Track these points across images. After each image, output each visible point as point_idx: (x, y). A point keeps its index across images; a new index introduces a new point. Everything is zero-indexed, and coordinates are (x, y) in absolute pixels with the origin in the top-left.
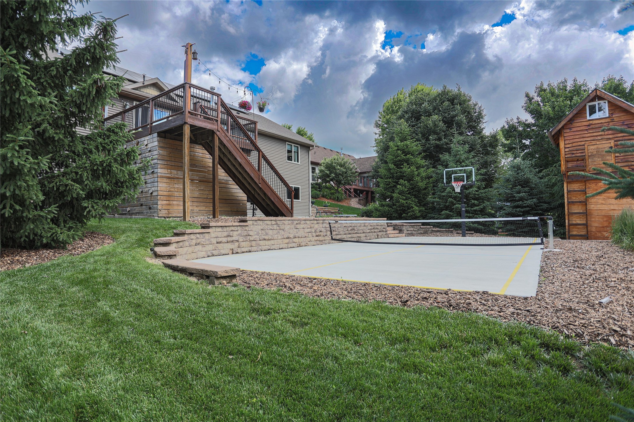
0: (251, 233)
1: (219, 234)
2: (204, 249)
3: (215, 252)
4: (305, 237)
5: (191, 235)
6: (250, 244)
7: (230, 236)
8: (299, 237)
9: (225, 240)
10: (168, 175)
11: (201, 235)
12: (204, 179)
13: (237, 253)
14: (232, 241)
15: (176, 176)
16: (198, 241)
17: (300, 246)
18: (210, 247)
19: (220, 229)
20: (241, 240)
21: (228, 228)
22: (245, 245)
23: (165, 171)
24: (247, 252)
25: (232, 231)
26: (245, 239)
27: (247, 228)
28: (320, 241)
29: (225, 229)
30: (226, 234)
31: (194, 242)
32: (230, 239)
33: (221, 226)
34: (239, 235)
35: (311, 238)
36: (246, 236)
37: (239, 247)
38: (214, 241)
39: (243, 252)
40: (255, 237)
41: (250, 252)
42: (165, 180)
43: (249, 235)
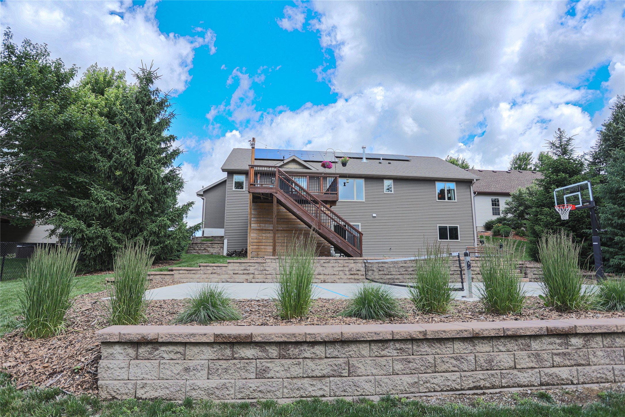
0: (267, 269)
1: (237, 268)
2: (219, 277)
3: (229, 280)
4: (334, 275)
5: (207, 267)
6: (265, 277)
7: (247, 270)
8: (324, 275)
9: (241, 272)
10: (258, 228)
11: (218, 268)
12: (287, 229)
13: (251, 282)
14: (248, 274)
15: (264, 228)
16: (214, 271)
17: (324, 282)
18: (226, 276)
19: (238, 264)
20: (256, 273)
21: (245, 264)
22: (261, 277)
23: (256, 225)
24: (260, 282)
25: (249, 266)
26: (260, 273)
27: (264, 265)
28: (355, 279)
29: (243, 265)
30: (243, 268)
31: (210, 272)
32: (245, 272)
33: (239, 263)
34: (255, 269)
35: (342, 277)
36: (263, 270)
37: (254, 278)
38: (231, 272)
39: (257, 282)
40: (271, 272)
41: (264, 282)
42: (255, 232)
43: (265, 270)
